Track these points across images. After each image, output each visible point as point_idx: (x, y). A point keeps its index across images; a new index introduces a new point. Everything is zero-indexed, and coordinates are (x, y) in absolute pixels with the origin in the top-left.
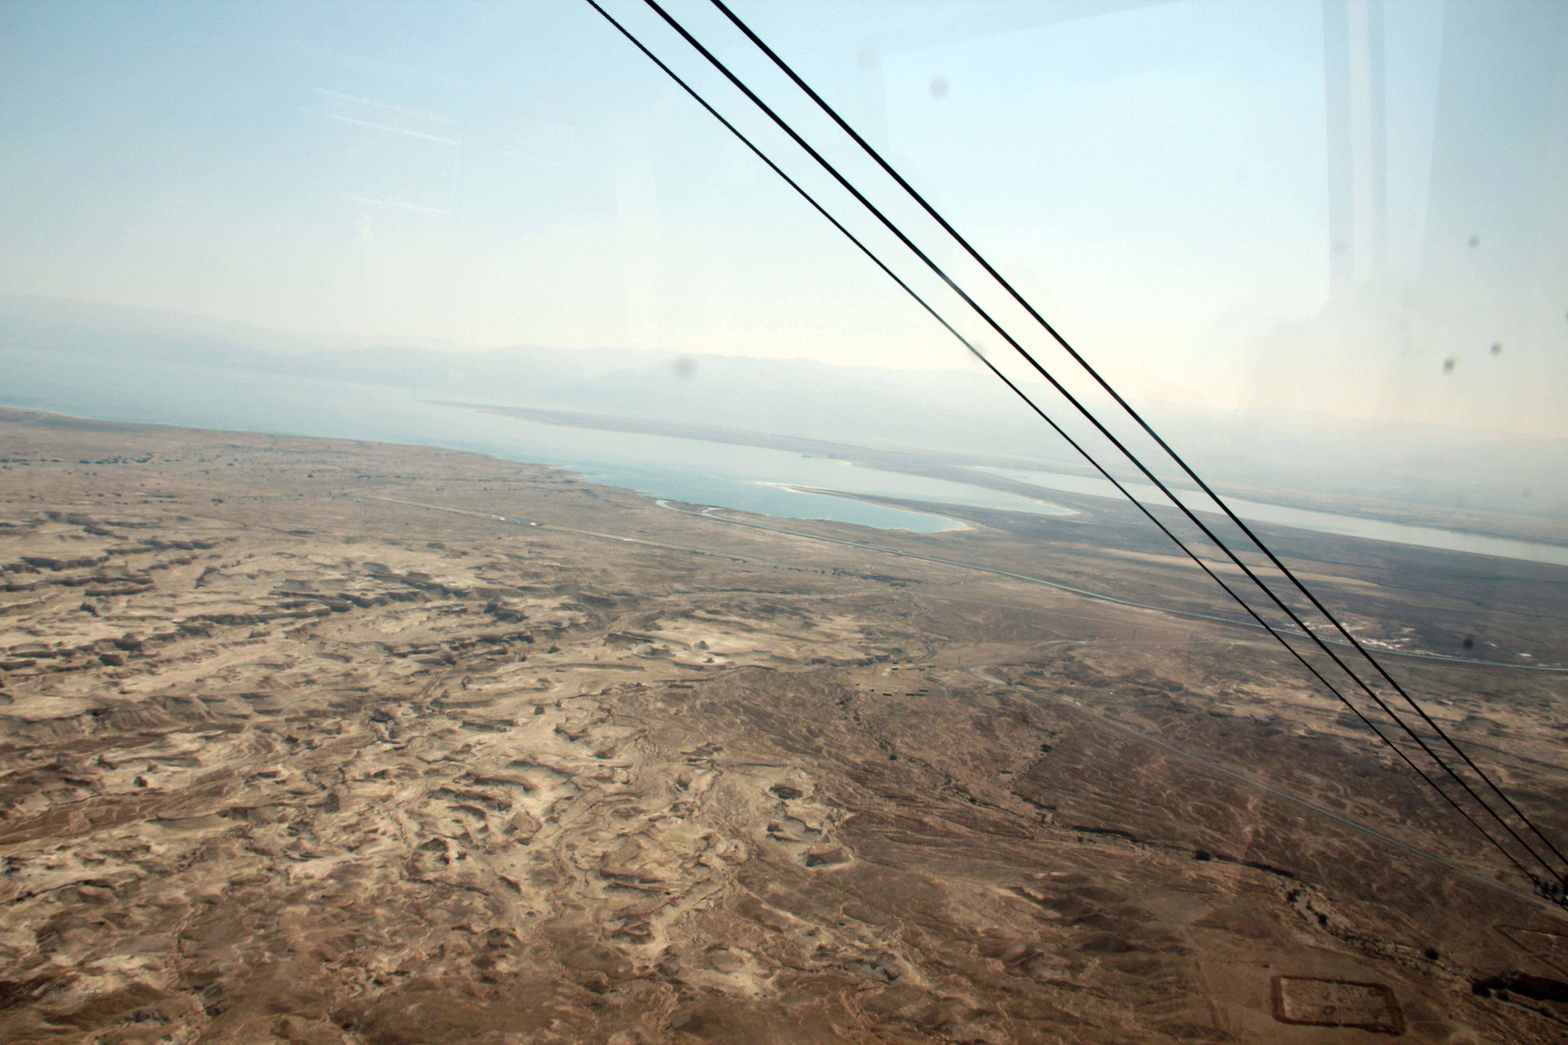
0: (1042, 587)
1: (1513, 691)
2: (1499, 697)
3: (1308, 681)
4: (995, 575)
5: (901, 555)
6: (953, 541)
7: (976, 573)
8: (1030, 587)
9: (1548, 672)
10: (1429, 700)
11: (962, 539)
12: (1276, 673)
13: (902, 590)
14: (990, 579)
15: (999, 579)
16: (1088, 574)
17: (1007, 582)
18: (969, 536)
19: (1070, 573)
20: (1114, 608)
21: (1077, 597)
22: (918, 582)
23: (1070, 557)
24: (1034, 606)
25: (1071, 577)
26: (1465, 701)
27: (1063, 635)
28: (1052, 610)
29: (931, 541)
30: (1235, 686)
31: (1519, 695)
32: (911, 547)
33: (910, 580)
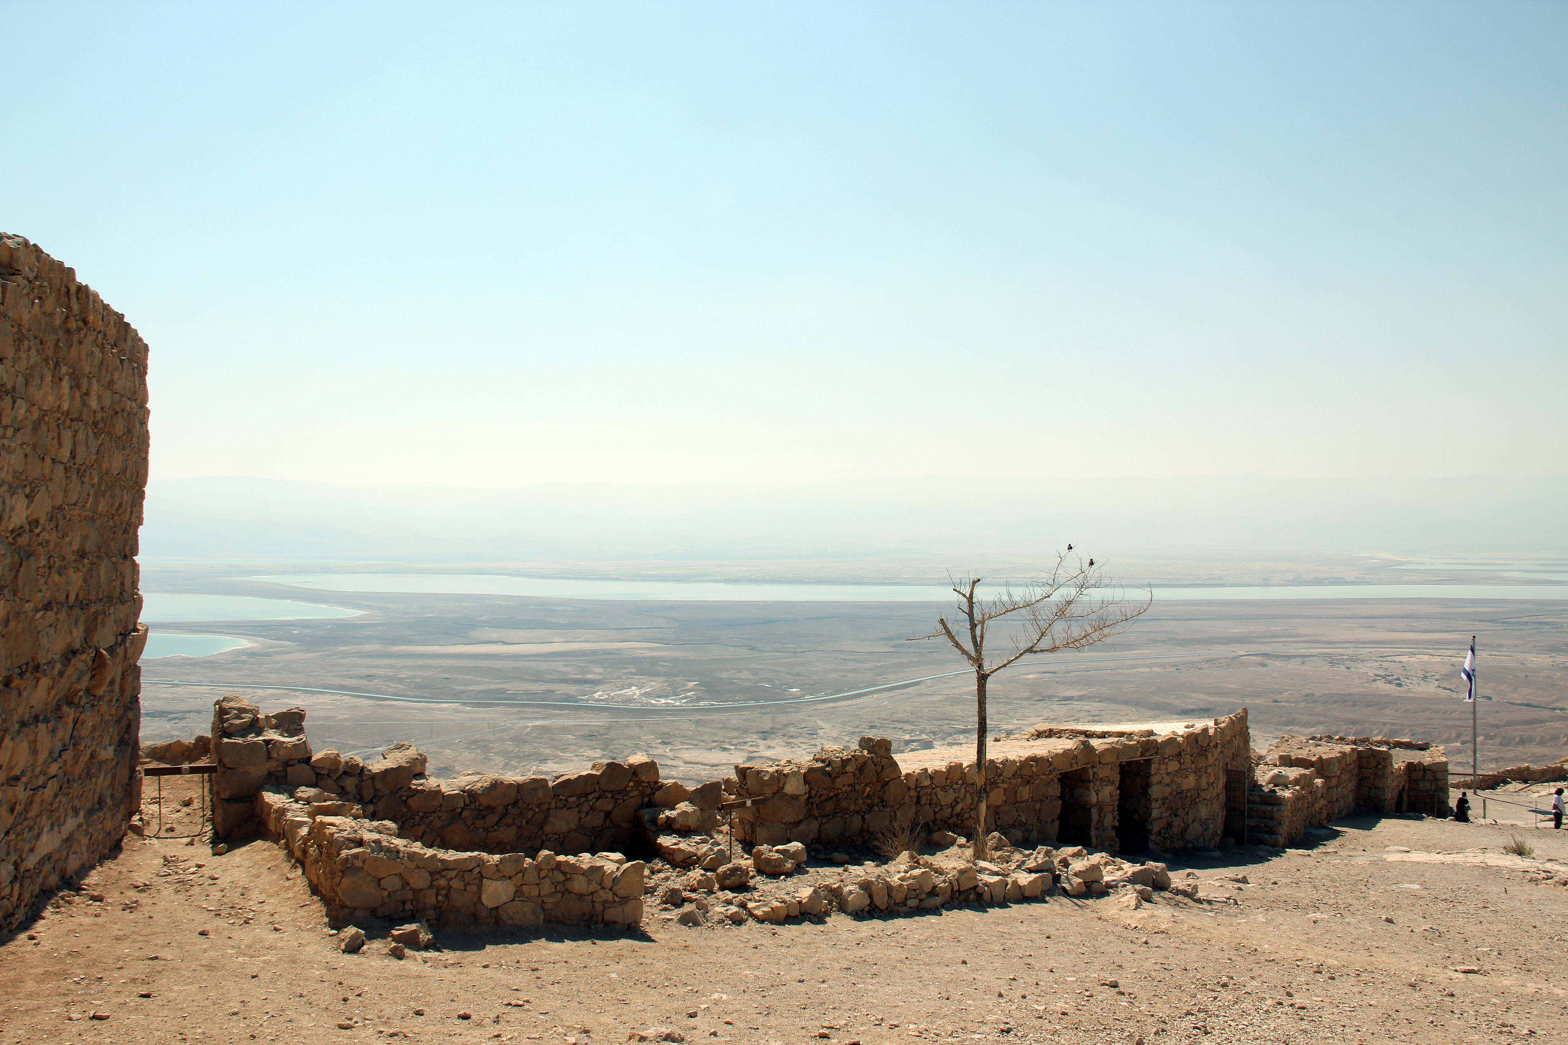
0: (334, 697)
1: (787, 725)
2: (773, 733)
3: (603, 750)
4: (283, 691)
5: (177, 685)
6: (234, 662)
7: (261, 692)
8: (322, 699)
9: (814, 702)
10: (714, 748)
11: (244, 658)
12: (572, 747)
13: (182, 724)
14: (277, 697)
15: (287, 696)
16: (380, 677)
17: (297, 697)
18: (252, 654)
19: (361, 678)
20: (408, 708)
21: (371, 702)
22: (198, 712)
23: (360, 661)
24: (327, 718)
25: (363, 682)
26: (745, 743)
27: (359, 744)
28: (346, 720)
29: (210, 664)
30: (534, 768)
31: (792, 729)
32: (187, 674)
33: (190, 712)
